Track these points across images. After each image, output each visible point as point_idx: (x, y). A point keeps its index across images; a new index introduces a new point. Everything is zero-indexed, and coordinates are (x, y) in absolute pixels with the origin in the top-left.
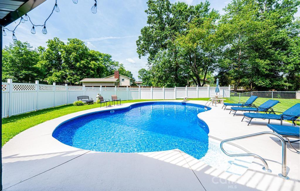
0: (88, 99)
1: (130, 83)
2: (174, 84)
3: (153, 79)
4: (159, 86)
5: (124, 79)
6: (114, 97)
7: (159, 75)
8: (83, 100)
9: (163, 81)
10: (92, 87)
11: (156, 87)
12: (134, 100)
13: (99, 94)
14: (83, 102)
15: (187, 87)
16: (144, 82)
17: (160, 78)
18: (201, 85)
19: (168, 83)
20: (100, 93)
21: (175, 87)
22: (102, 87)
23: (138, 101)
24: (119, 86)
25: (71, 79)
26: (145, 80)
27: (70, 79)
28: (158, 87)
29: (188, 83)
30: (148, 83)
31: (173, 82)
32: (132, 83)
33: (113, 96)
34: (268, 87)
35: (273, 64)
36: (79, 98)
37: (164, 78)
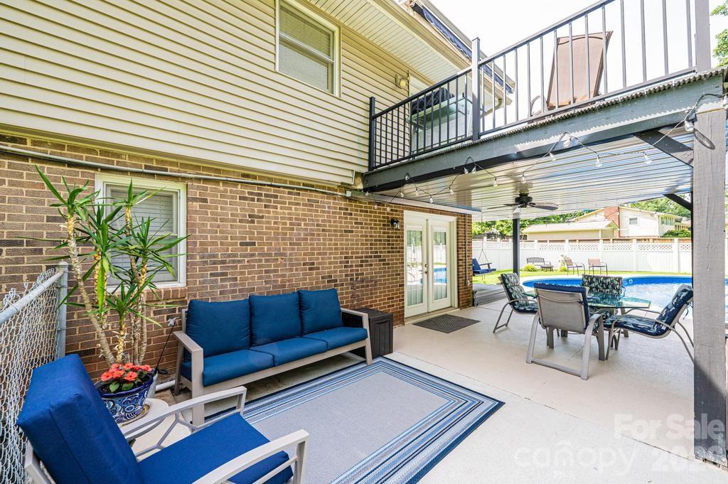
0: (542, 264)
5: (636, 219)
6: (594, 261)
8: (535, 263)
10: (546, 241)
13: (562, 256)
14: (537, 268)
20: (566, 254)
22: (570, 241)
24: (614, 240)
25: (502, 226)
27: (501, 228)
33: (591, 258)
36: (529, 260)
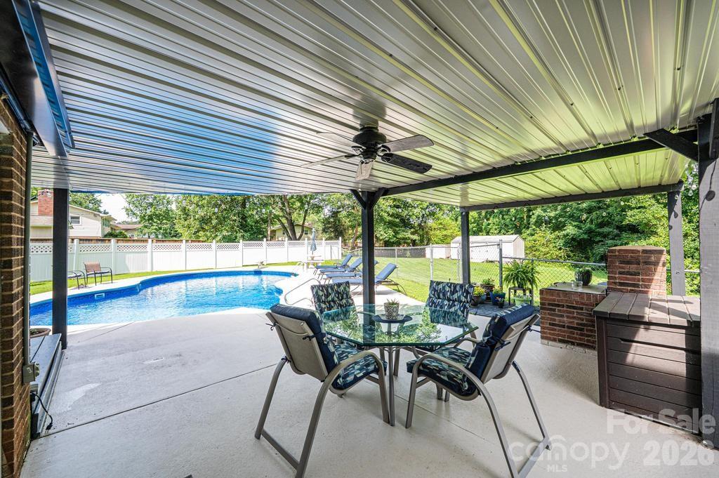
1: (103, 229)
2: (239, 235)
3: (186, 223)
4: (201, 239)
5: (77, 218)
6: (93, 266)
7: (202, 214)
9: (213, 227)
11: (192, 241)
12: (132, 274)
15: (267, 240)
16: (146, 227)
17: (205, 221)
18: (298, 235)
19: (225, 233)
21: (241, 241)
23: (148, 274)
26: (149, 220)
28: (199, 241)
29: (269, 233)
30: (160, 228)
31: (236, 231)
32: (108, 230)
33: (88, 263)
34: (392, 241)
35: (398, 207)
37: (214, 222)
